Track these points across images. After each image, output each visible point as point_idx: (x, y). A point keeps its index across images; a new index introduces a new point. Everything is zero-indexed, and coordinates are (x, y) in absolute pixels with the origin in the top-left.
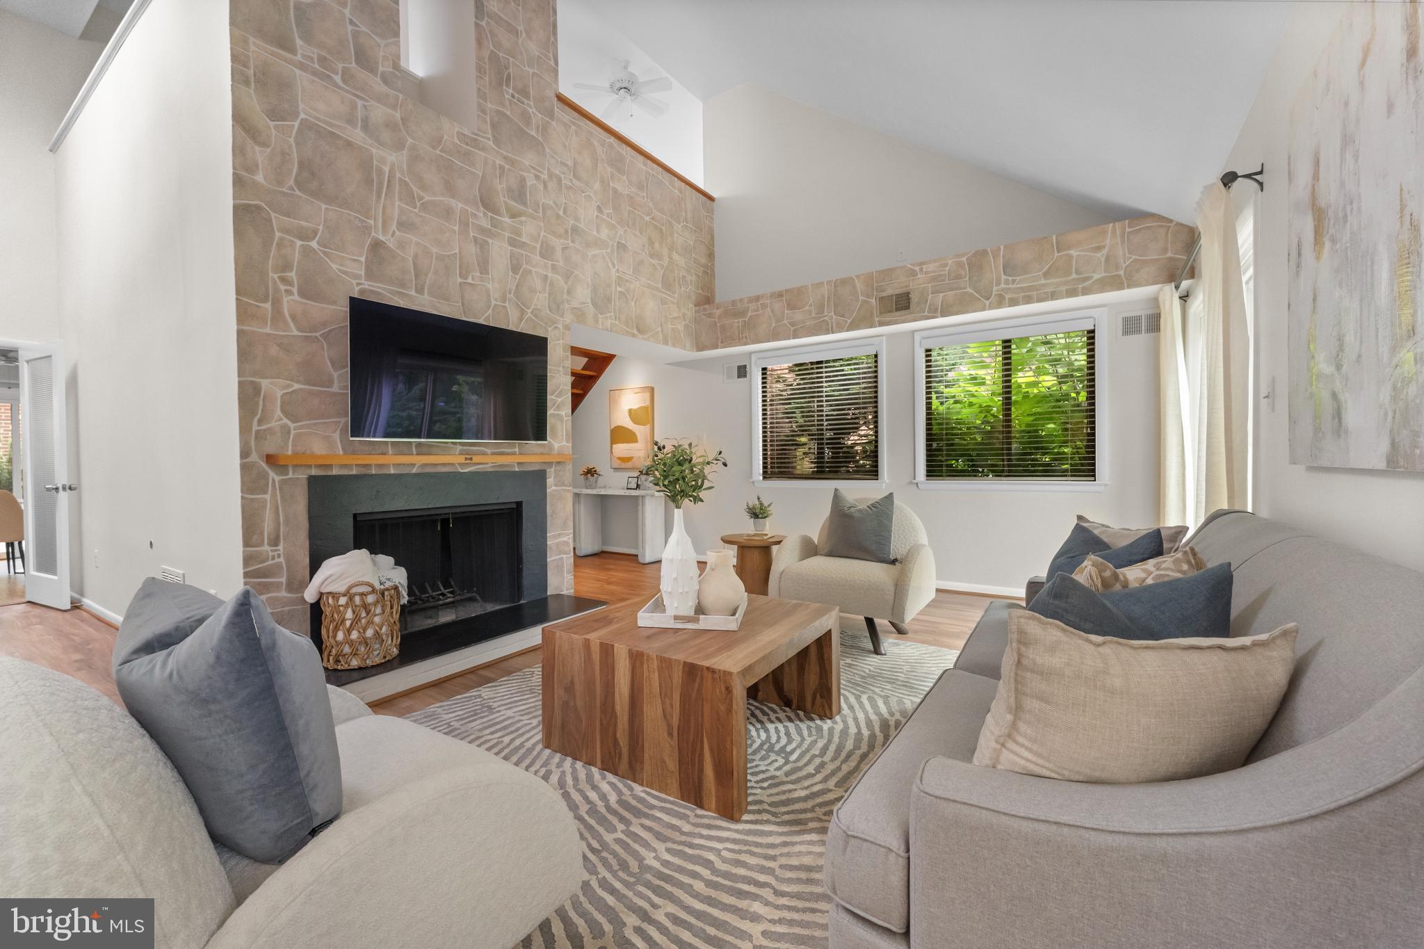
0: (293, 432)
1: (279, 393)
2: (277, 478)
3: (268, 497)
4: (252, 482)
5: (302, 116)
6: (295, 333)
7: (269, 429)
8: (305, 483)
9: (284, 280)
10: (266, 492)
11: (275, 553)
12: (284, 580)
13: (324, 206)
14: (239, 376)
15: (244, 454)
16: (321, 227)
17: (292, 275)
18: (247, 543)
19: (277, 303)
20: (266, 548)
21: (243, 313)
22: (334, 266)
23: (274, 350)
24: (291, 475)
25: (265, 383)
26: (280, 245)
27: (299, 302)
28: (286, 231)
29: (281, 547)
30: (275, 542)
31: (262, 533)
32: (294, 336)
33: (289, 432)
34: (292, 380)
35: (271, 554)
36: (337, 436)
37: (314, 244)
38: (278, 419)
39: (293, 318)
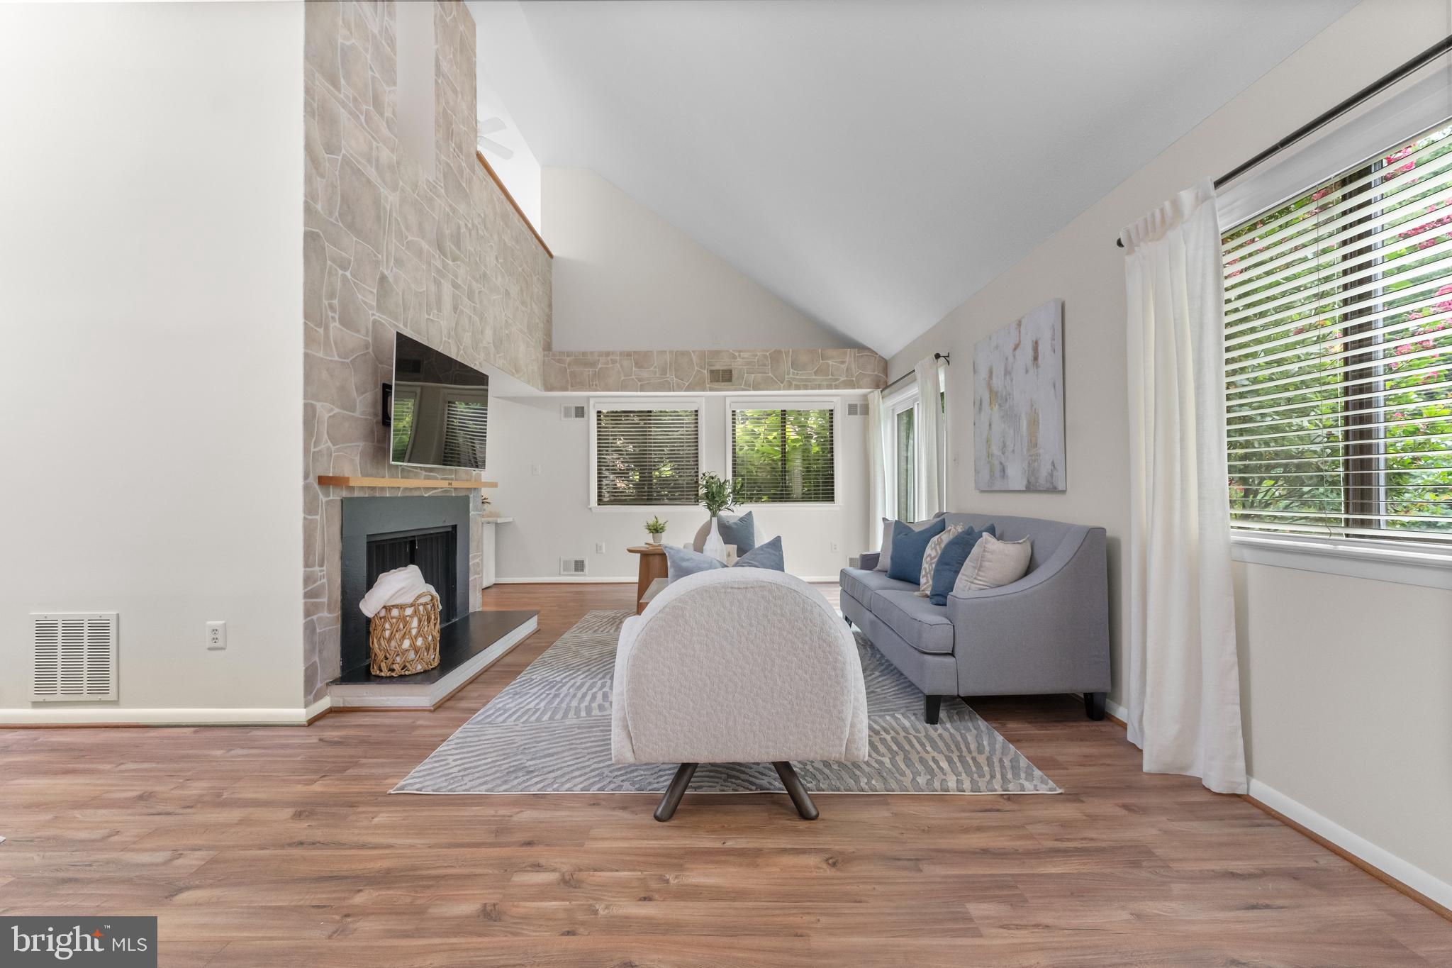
0: (333, 454)
1: (326, 416)
2: (324, 499)
3: (318, 517)
4: (310, 507)
5: (344, 152)
6: (336, 358)
7: (320, 451)
8: (339, 504)
9: (331, 307)
10: (317, 514)
11: (322, 573)
12: (325, 600)
13: (355, 239)
14: (305, 398)
15: (306, 476)
16: (352, 259)
17: (335, 302)
18: (307, 565)
19: (326, 328)
20: (317, 568)
21: (309, 339)
22: (360, 297)
23: (325, 374)
24: (331, 498)
25: (318, 405)
26: (330, 273)
27: (339, 328)
28: (334, 260)
29: (325, 568)
30: (321, 565)
31: (315, 554)
32: (336, 362)
33: (331, 455)
34: (333, 404)
35: (320, 574)
36: (357, 459)
37: (348, 274)
38: (326, 444)
39: (336, 343)
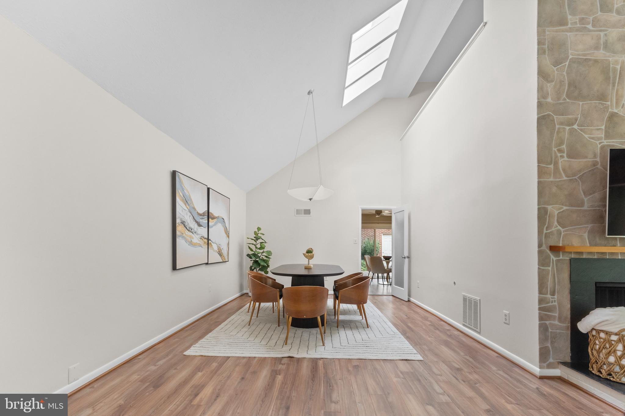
0: (563, 234)
1: (556, 213)
2: (555, 259)
3: (550, 268)
4: (543, 261)
5: (571, 57)
6: (565, 178)
7: (551, 232)
8: (568, 262)
9: (560, 151)
10: (549, 266)
11: (553, 299)
12: (557, 315)
13: (581, 103)
14: (538, 205)
15: (540, 246)
16: (579, 116)
17: (564, 147)
18: (540, 292)
19: (556, 164)
20: (549, 296)
21: (541, 172)
22: (586, 136)
23: (554, 189)
24: (561, 258)
25: (549, 208)
26: (558, 132)
27: (567, 161)
28: (561, 124)
29: (556, 297)
30: (553, 294)
31: (547, 288)
32: (564, 180)
33: (561, 234)
34: (562, 205)
35: (551, 299)
36: (586, 235)
37: (575, 127)
38: (556, 227)
39: (564, 170)
